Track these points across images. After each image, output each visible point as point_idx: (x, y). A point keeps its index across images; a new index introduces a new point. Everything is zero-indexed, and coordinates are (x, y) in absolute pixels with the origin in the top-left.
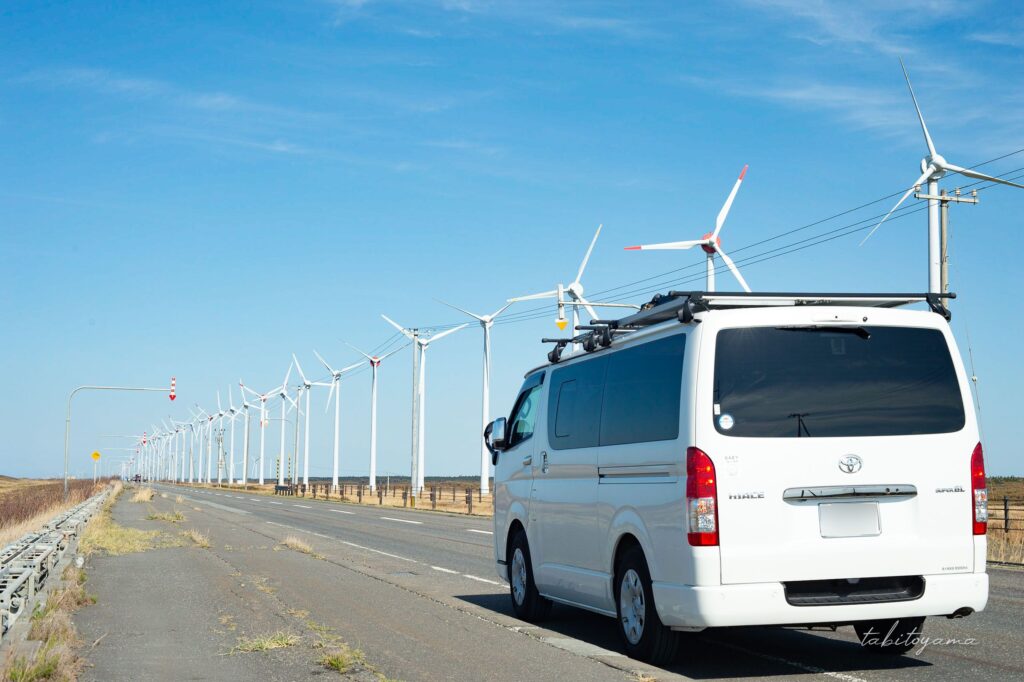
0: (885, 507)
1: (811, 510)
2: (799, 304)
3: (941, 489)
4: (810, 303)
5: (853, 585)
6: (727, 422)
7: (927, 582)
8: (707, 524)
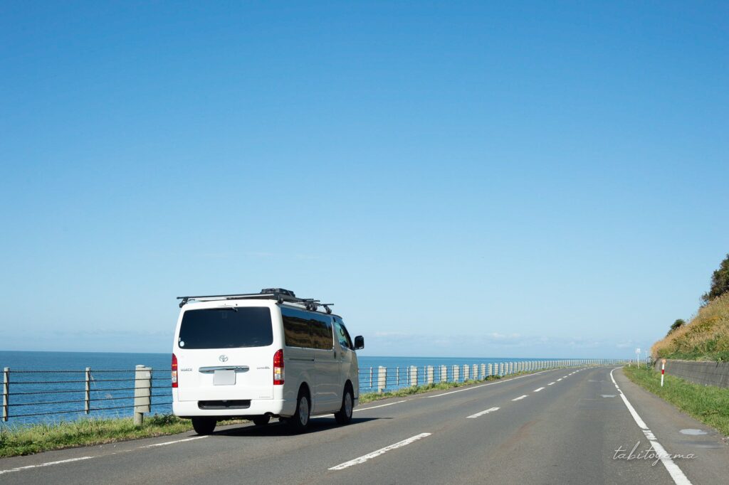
0: (239, 375)
1: (210, 376)
2: (228, 299)
3: (259, 367)
4: (233, 299)
5: (225, 403)
6: (182, 344)
7: (252, 402)
8: (174, 380)
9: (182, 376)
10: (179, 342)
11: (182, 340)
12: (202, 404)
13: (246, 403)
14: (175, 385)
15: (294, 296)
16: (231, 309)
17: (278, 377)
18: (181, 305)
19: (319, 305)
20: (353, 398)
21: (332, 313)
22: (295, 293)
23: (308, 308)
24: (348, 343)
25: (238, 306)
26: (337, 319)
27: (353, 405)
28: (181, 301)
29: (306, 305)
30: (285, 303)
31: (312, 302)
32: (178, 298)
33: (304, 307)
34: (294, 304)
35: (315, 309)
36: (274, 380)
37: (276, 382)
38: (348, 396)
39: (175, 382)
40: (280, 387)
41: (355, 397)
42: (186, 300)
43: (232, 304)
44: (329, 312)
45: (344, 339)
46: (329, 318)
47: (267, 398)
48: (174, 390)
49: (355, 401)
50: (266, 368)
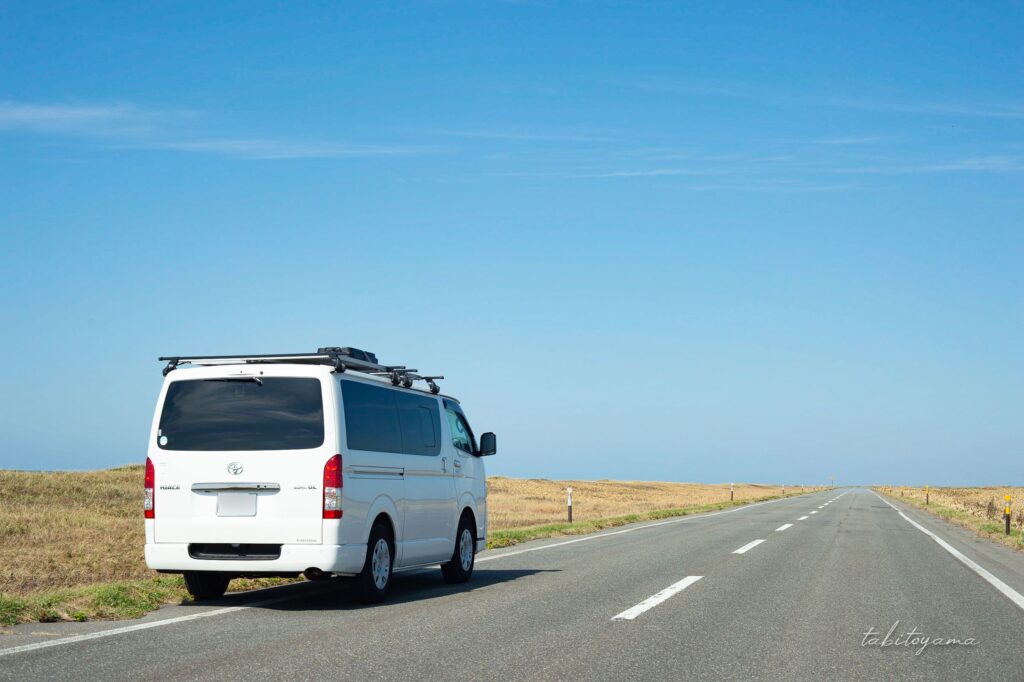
0: (262, 499)
1: (212, 499)
2: (249, 362)
3: (297, 486)
4: (263, 362)
5: (236, 548)
6: (164, 441)
7: (283, 548)
8: (147, 504)
9: (162, 500)
10: (159, 438)
11: (163, 434)
12: (196, 550)
13: (273, 550)
14: (150, 514)
15: (376, 361)
16: (251, 380)
17: (332, 504)
18: (166, 372)
19: (419, 378)
20: (475, 539)
21: (441, 392)
22: (376, 357)
23: (395, 382)
24: (470, 444)
25: (265, 375)
26: (451, 404)
27: (474, 551)
28: (165, 364)
29: (391, 377)
30: (348, 371)
31: (404, 372)
32: (161, 359)
33: (388, 381)
34: (371, 376)
35: (408, 385)
36: (324, 511)
37: (327, 514)
38: (467, 534)
39: (150, 507)
40: (334, 523)
41: (479, 536)
42: (175, 362)
43: (253, 371)
44: (435, 390)
45: (464, 436)
46: (436, 400)
47: (311, 542)
48: (148, 522)
49: (479, 543)
50: (310, 488)
